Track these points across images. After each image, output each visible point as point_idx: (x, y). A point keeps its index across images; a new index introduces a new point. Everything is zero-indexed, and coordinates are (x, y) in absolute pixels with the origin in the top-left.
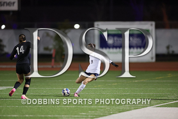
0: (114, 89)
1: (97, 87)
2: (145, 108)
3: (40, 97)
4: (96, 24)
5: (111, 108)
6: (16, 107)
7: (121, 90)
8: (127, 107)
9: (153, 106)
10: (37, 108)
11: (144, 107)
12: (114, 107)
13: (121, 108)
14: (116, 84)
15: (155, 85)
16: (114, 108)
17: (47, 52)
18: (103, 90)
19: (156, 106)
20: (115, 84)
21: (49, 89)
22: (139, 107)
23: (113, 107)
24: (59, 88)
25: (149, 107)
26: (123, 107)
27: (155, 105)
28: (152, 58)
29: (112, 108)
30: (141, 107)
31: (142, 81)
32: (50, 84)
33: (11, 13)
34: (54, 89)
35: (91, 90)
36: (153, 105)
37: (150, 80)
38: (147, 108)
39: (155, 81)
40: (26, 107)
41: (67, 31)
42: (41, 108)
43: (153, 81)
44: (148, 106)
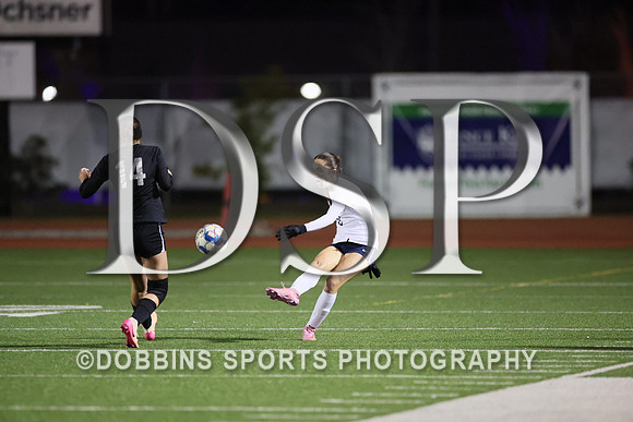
0: (444, 314)
1: (383, 308)
2: (554, 381)
3: (180, 342)
4: (378, 81)
5: (432, 380)
6: (96, 379)
7: (466, 315)
8: (491, 377)
9: (582, 374)
10: (168, 381)
11: (549, 377)
12: (445, 377)
13: (469, 380)
14: (450, 295)
15: (590, 297)
16: (443, 380)
17: (205, 183)
18: (405, 317)
19: (593, 372)
20: (445, 296)
21: (213, 314)
22: (531, 377)
23: (440, 377)
24: (246, 308)
25: (568, 376)
26: (475, 377)
27: (590, 369)
28: (579, 203)
29: (437, 379)
30: (539, 377)
31: (541, 283)
32: (216, 296)
33: (77, 45)
34: (228, 315)
35: (362, 315)
36: (582, 370)
37: (570, 281)
38: (559, 380)
39: (588, 284)
40: (131, 376)
41: (275, 107)
42: (184, 379)
43: (582, 284)
44: (565, 374)
